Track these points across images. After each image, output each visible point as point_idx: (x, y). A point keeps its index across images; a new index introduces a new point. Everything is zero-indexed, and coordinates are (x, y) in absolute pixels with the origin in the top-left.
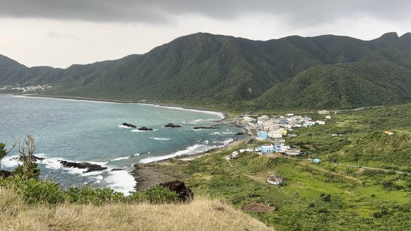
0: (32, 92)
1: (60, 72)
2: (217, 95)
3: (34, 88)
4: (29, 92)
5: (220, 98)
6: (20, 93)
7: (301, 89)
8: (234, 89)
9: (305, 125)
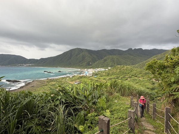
0: (27, 66)
1: (37, 60)
2: (81, 65)
3: (28, 65)
4: (26, 66)
5: (81, 66)
6: (24, 66)
7: (104, 62)
8: (86, 63)
9: (102, 70)
